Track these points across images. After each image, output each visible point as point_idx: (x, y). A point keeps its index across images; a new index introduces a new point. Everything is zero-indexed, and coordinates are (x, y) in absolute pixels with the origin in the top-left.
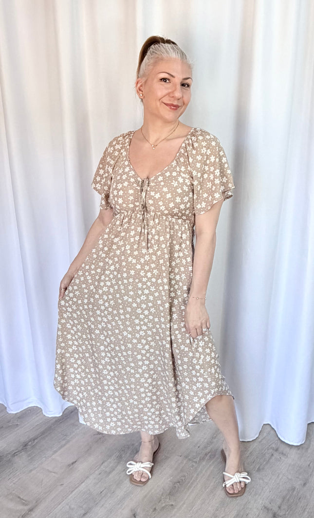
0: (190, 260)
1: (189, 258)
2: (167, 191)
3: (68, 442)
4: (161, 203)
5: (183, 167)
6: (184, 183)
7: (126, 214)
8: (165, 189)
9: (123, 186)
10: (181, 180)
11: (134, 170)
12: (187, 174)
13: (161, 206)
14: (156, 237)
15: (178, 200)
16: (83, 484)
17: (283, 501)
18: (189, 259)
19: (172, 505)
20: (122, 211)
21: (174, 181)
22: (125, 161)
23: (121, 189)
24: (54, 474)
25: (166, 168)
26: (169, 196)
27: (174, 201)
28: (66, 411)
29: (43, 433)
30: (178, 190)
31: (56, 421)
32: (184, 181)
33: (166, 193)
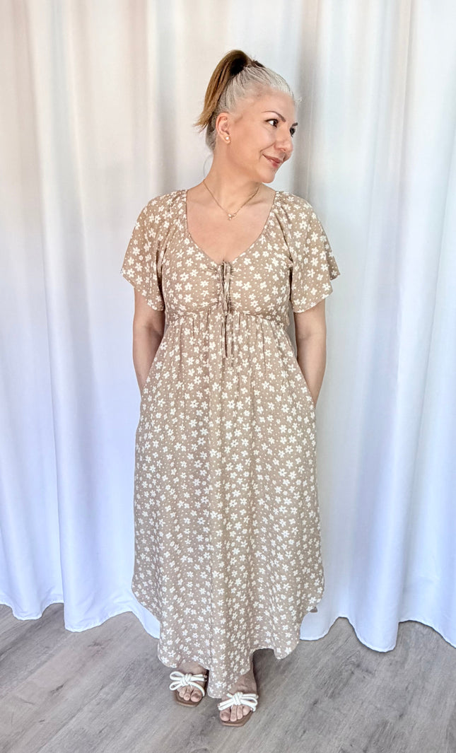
0: (301, 378)
1: (299, 375)
2: (261, 278)
3: (52, 656)
4: (252, 297)
5: (276, 245)
6: (280, 267)
7: (196, 316)
8: (258, 277)
9: (190, 277)
10: (276, 263)
11: (202, 252)
12: (283, 255)
13: (252, 301)
14: (245, 348)
15: (275, 291)
16: (74, 719)
17: (370, 741)
18: (299, 377)
19: (206, 750)
20: (189, 314)
21: (267, 264)
22: (184, 239)
23: (188, 281)
24: (30, 706)
25: (253, 246)
26: (263, 285)
27: (270, 293)
28: (48, 612)
29: (14, 644)
30: (274, 277)
31: (32, 627)
32: (280, 263)
33: (259, 282)
